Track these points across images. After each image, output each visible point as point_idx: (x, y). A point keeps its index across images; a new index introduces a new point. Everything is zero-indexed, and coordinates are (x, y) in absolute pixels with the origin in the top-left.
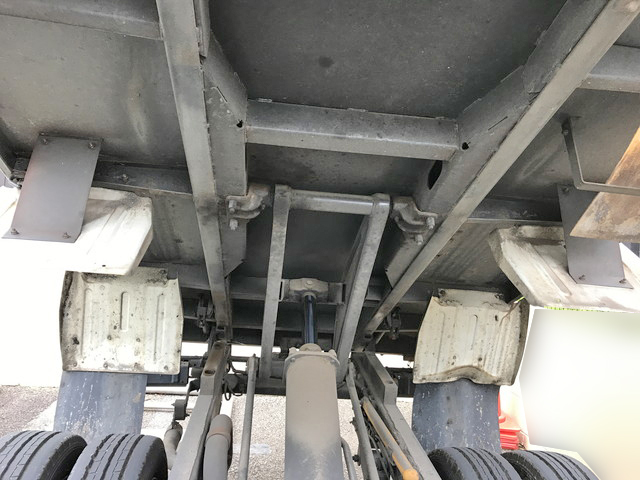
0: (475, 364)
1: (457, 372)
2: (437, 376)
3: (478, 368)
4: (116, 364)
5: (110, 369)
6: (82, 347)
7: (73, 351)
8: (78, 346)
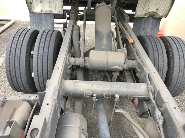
0: (155, 11)
1: (149, 14)
2: (142, 15)
3: (156, 13)
4: (44, 11)
5: (43, 12)
6: (33, 5)
7: (31, 6)
8: (32, 5)
